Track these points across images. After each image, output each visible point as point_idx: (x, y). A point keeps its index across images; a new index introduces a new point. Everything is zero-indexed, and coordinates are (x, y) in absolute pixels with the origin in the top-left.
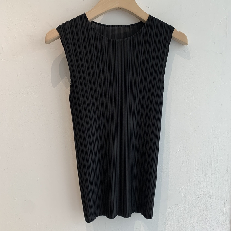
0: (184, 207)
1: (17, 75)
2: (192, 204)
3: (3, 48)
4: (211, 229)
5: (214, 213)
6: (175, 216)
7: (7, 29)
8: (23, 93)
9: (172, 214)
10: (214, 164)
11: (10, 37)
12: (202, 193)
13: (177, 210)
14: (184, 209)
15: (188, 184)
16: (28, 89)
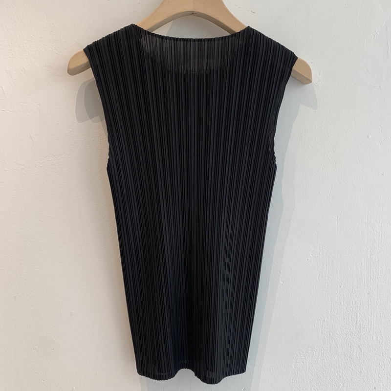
0: (322, 351)
1: (31, 137)
2: (337, 346)
3: (4, 90)
4: (370, 386)
5: (375, 359)
6: (308, 367)
7: (10, 57)
8: (41, 165)
9: (303, 363)
10: (372, 277)
11: (15, 71)
12: (352, 327)
13: (312, 356)
14: (323, 355)
15: (329, 311)
16: (50, 160)
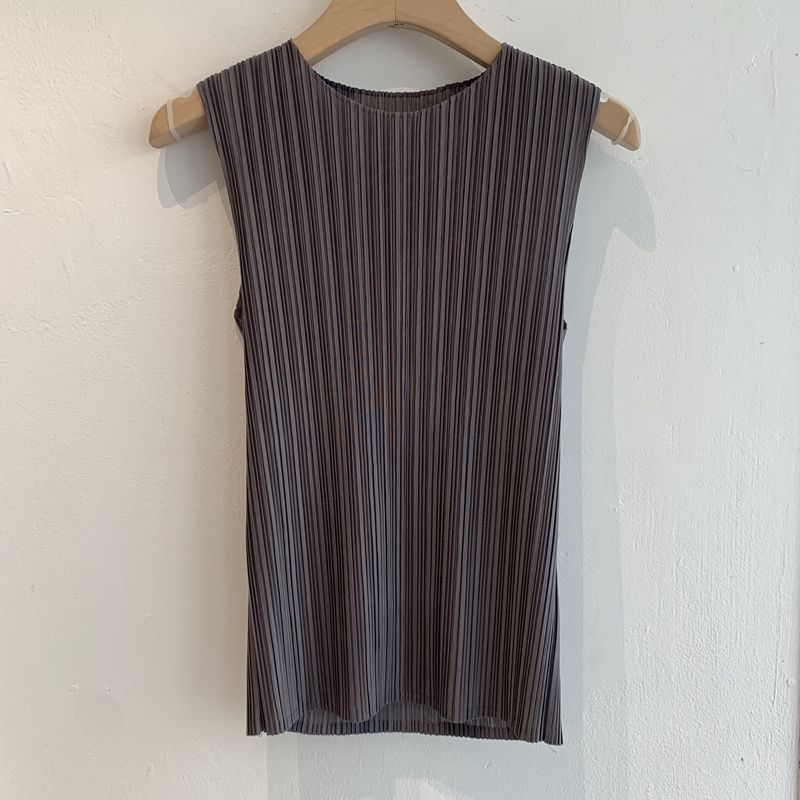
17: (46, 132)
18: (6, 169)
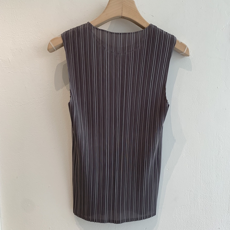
17: (20, 49)
18: (9, 60)
